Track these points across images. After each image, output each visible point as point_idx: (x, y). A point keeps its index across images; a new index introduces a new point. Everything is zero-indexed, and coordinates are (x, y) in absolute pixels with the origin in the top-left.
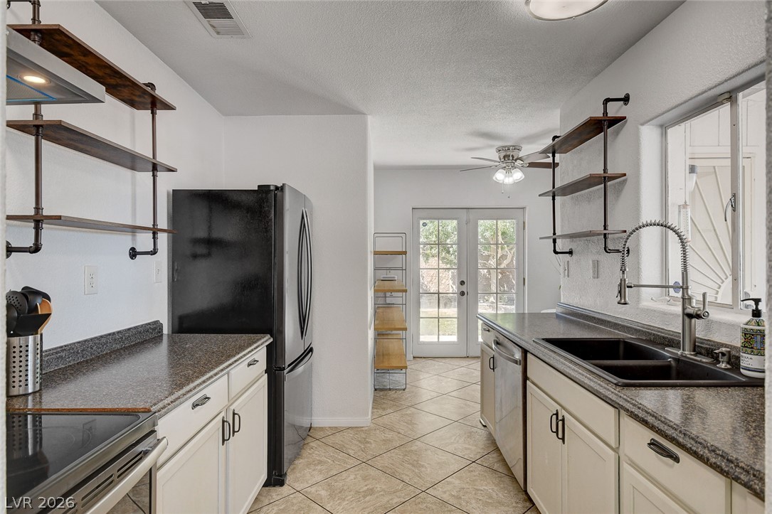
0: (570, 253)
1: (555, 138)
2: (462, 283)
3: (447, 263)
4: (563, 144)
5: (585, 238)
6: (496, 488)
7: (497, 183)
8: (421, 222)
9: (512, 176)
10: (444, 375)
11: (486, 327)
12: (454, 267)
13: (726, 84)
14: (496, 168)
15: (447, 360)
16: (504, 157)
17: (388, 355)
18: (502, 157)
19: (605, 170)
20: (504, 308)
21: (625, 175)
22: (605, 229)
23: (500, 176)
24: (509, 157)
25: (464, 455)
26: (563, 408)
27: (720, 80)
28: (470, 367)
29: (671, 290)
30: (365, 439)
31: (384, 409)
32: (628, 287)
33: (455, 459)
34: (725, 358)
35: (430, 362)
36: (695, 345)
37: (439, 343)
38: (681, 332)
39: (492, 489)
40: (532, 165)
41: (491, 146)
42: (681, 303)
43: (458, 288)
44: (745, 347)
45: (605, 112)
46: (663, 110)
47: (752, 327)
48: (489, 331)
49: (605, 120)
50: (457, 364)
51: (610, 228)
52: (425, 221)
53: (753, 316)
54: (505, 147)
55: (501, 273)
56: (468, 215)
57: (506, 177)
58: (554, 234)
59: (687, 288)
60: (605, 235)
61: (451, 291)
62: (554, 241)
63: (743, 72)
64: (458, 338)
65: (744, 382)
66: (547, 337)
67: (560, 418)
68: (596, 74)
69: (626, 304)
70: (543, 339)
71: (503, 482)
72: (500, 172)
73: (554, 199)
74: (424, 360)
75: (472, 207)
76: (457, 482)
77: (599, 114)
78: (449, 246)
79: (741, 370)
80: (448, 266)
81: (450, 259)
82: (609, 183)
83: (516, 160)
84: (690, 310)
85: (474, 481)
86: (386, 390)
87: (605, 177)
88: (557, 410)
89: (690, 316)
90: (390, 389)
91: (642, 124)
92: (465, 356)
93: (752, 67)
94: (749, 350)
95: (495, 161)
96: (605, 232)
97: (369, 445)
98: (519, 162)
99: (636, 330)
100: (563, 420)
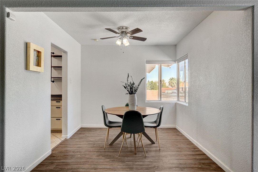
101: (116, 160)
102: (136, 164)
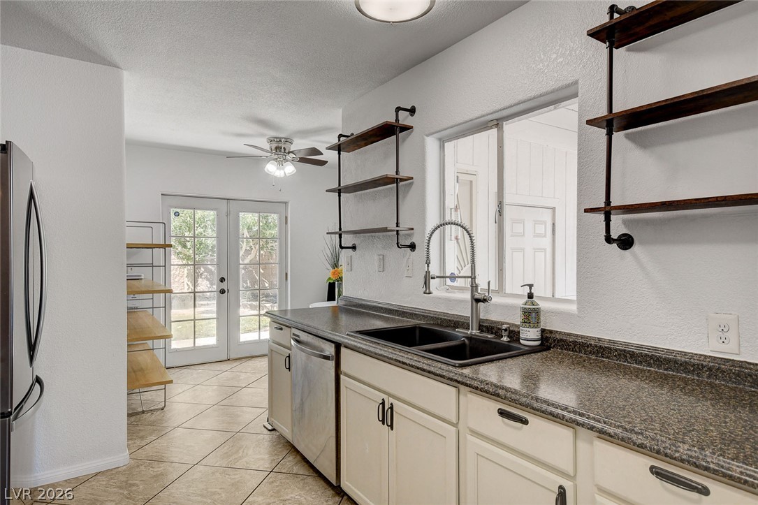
0: (354, 248)
1: (340, 136)
2: (222, 280)
3: (184, 259)
4: (350, 144)
5: (370, 234)
6: (302, 493)
7: (268, 175)
8: (173, 210)
9: (283, 169)
10: (207, 383)
11: (276, 325)
12: (190, 263)
13: (500, 112)
14: (268, 160)
15: (206, 366)
16: (276, 148)
17: (142, 370)
18: (273, 148)
19: (397, 173)
20: (249, 305)
21: (412, 178)
22: (397, 226)
23: (271, 168)
24: (280, 149)
25: (259, 467)
26: (390, 395)
27: (496, 108)
28: (234, 370)
29: (448, 280)
30: (126, 482)
31: (142, 438)
32: (432, 278)
33: (250, 475)
34: (507, 333)
35: (185, 371)
36: (480, 326)
37: (195, 349)
38: (469, 315)
39: (300, 495)
40: (302, 160)
41: (262, 135)
42: (470, 292)
43: (218, 286)
44: (525, 322)
45: (397, 120)
46: (449, 125)
47: (529, 307)
48: (281, 329)
49: (397, 127)
50: (218, 369)
51: (401, 225)
52: (178, 210)
53: (529, 298)
54: (277, 138)
55: (243, 269)
56: (229, 207)
57: (277, 169)
58: (340, 229)
59: (475, 278)
60: (397, 231)
61: (186, 290)
62: (340, 237)
63: (514, 105)
64: (218, 340)
65: (527, 350)
66: (360, 330)
67: (387, 407)
68: (383, 82)
69: (430, 293)
70: (357, 332)
71: (307, 483)
72: (272, 164)
73: (340, 196)
74: (177, 370)
75: (234, 198)
76: (260, 499)
77: (392, 120)
78: (188, 239)
79: (521, 341)
80: (185, 262)
81: (188, 253)
82: (401, 184)
83: (289, 153)
84: (477, 296)
85: (278, 492)
86: (137, 413)
87: (397, 179)
88: (383, 400)
89: (478, 301)
90: (143, 412)
91: (427, 136)
92: (226, 359)
93: (522, 103)
94: (528, 325)
95: (266, 151)
96: (398, 229)
97: (134, 488)
98: (292, 155)
99: (423, 316)
100: (392, 408)
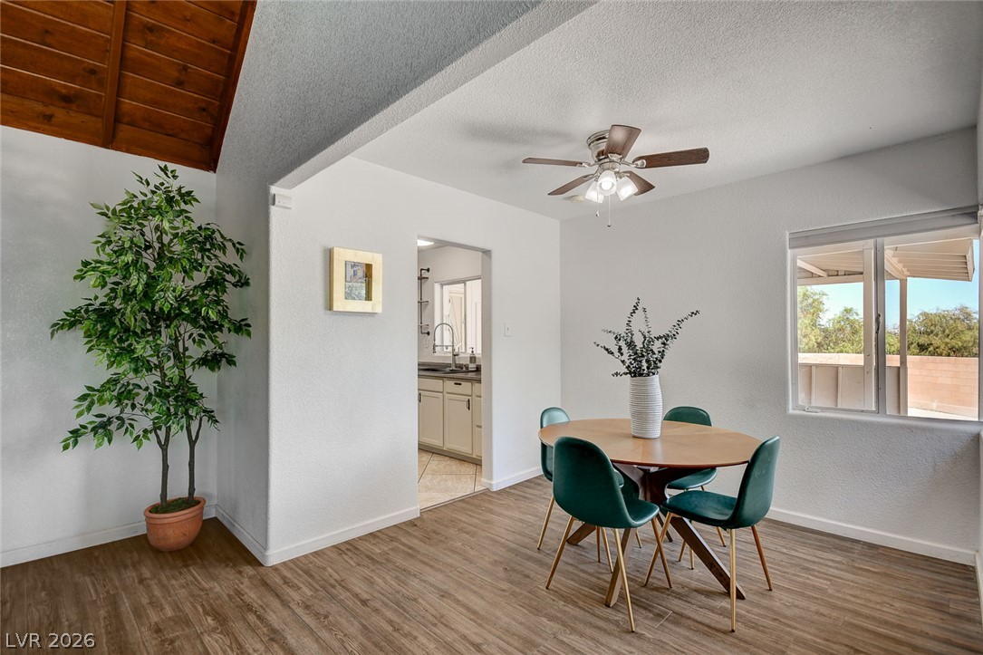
32: (436, 346)
34: (464, 366)
36: (455, 365)
38: (452, 361)
42: (452, 352)
44: (470, 362)
46: (444, 279)
47: (472, 356)
53: (472, 353)
59: (454, 346)
69: (436, 354)
89: (455, 355)
91: (435, 282)
101: (525, 597)
102: (565, 639)
